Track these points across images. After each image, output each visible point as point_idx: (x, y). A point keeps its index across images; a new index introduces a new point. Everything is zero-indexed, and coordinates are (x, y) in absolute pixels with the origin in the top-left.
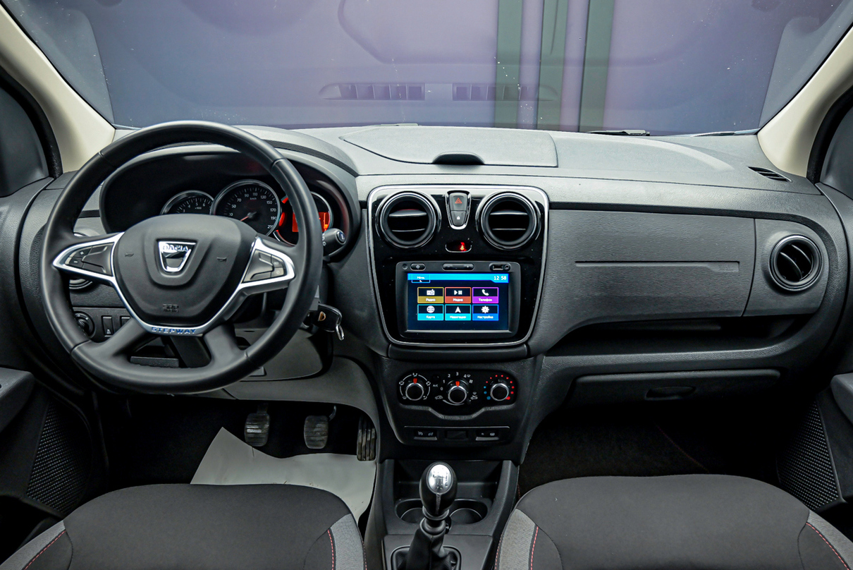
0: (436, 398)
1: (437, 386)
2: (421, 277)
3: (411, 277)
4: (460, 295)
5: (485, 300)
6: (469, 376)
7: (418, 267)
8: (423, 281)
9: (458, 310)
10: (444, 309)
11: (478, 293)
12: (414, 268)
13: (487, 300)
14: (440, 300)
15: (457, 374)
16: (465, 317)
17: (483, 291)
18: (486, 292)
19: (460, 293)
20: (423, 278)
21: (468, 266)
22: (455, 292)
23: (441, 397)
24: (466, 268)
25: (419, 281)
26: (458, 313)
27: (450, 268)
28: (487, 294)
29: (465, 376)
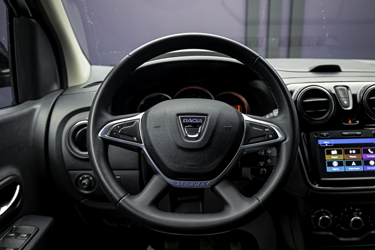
0: (336, 226)
1: (337, 217)
2: (326, 142)
3: (320, 142)
4: (354, 154)
5: (371, 156)
6: (359, 210)
7: (325, 134)
8: (328, 144)
9: (354, 164)
10: (344, 163)
11: (366, 152)
12: (323, 136)
13: (372, 156)
14: (341, 157)
15: (351, 208)
16: (359, 168)
17: (369, 150)
18: (371, 151)
19: (354, 152)
20: (328, 143)
21: (359, 133)
22: (351, 152)
23: (339, 225)
24: (357, 135)
25: (325, 145)
26: (354, 165)
27: (347, 135)
28: (372, 152)
29: (357, 210)
